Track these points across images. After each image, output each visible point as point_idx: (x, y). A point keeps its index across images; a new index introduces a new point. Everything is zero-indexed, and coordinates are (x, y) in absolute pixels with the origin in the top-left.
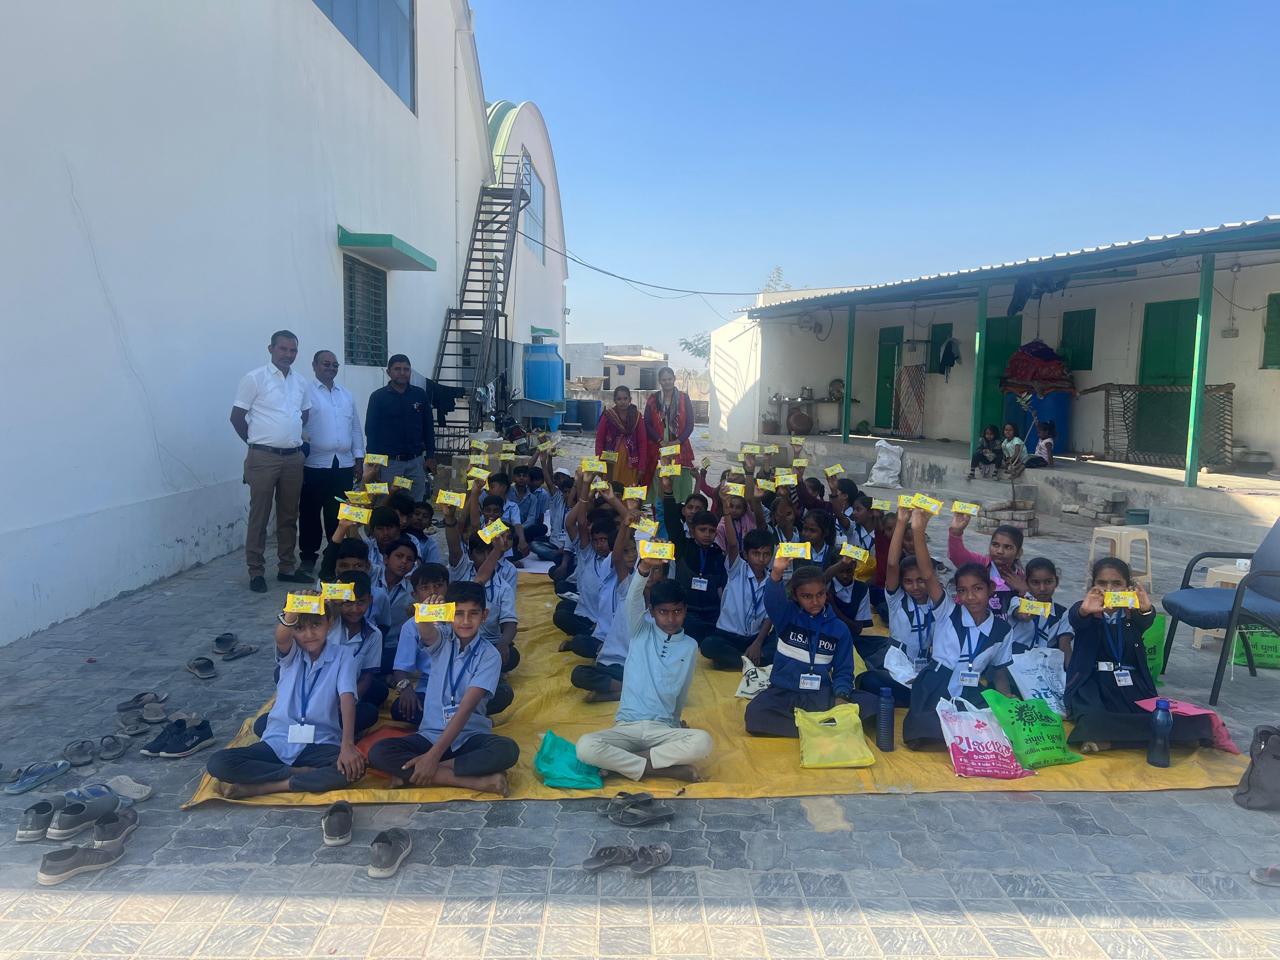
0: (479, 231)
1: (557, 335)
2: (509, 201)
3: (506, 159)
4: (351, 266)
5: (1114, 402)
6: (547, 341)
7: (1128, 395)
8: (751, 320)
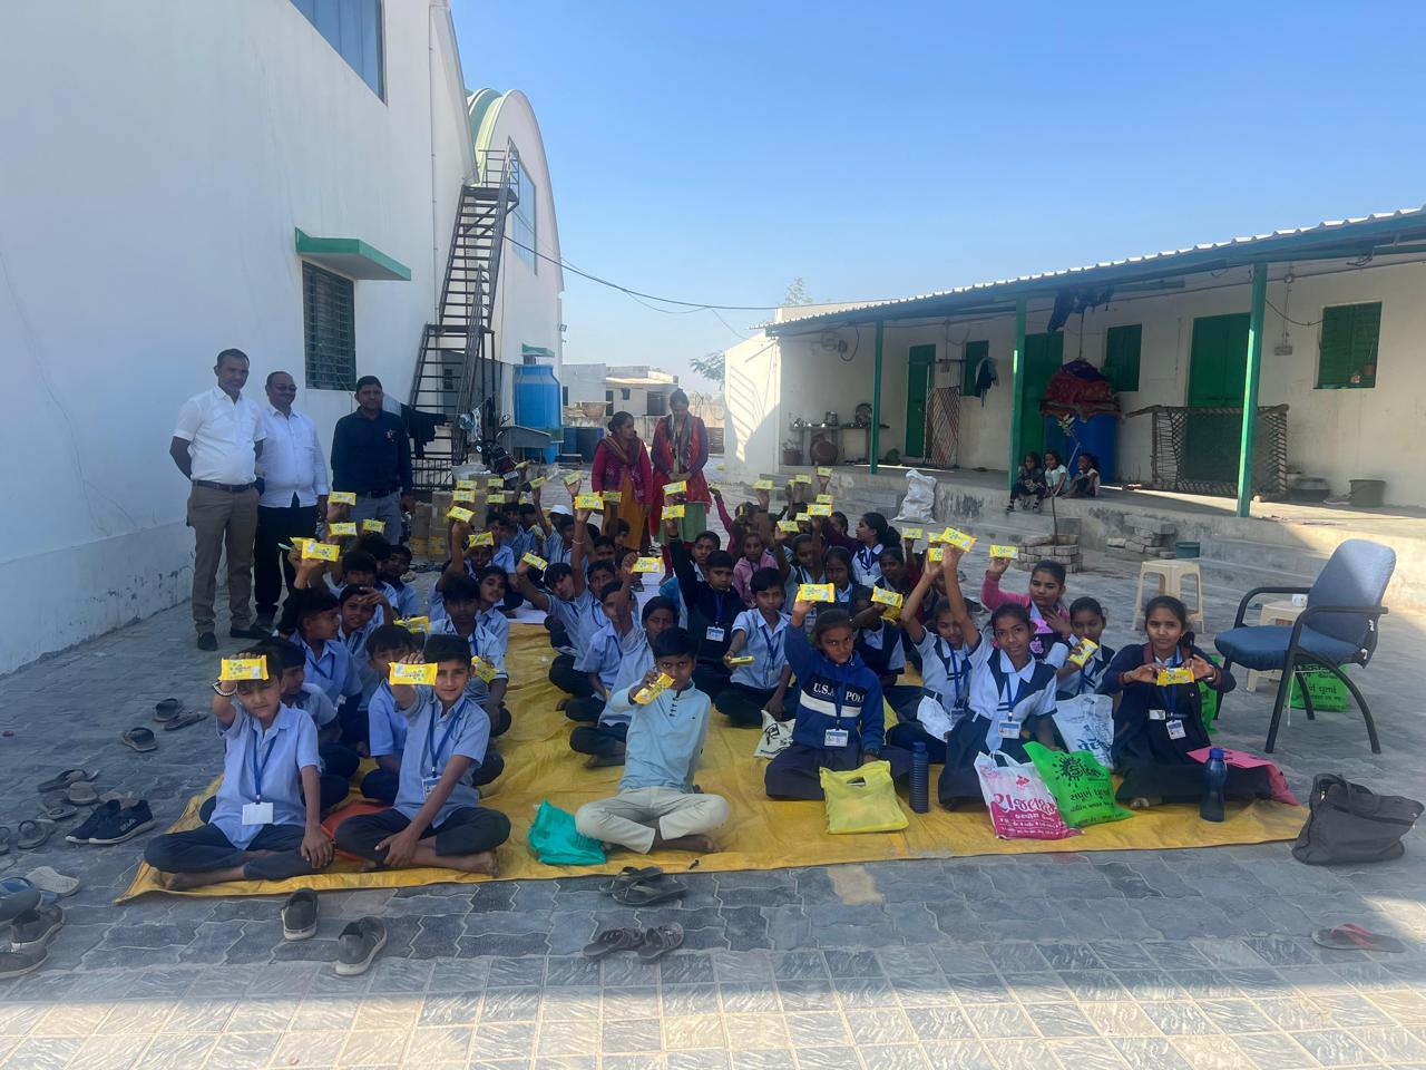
0: (461, 236)
1: (552, 355)
2: (494, 203)
3: (491, 155)
4: (311, 275)
5: (1162, 425)
6: (541, 361)
7: (1177, 417)
8: (769, 338)
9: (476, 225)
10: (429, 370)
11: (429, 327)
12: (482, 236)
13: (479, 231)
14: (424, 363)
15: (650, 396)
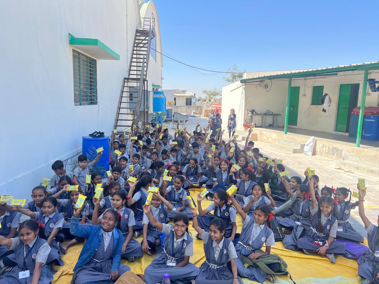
0: (135, 47)
3: (145, 19)
4: (77, 56)
6: (160, 90)
8: (242, 83)
9: (141, 43)
10: (125, 94)
11: (125, 79)
12: (143, 47)
13: (142, 45)
14: (123, 92)
15: (187, 99)
